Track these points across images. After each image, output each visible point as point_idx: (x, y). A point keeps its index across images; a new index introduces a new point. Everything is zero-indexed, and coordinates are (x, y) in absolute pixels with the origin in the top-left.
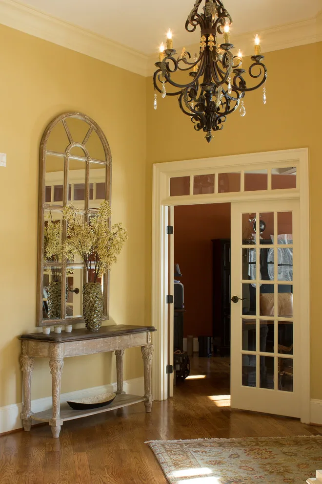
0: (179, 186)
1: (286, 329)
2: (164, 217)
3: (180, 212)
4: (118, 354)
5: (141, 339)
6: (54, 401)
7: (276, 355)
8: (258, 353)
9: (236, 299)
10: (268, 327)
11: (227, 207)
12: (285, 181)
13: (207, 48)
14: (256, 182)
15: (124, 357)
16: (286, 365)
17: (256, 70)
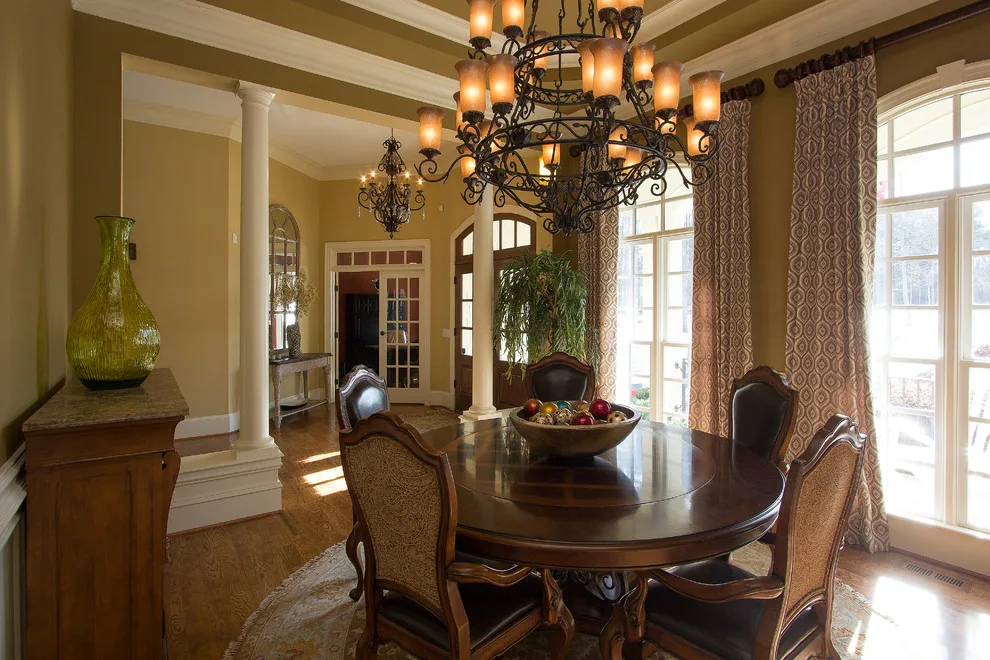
0: (343, 259)
1: (415, 352)
2: (332, 281)
3: (343, 277)
4: (305, 373)
5: (321, 362)
6: (276, 404)
7: (408, 366)
8: (397, 366)
9: (383, 333)
10: (403, 351)
11: (376, 274)
12: (416, 257)
13: (392, 183)
14: (397, 258)
15: (308, 375)
16: (415, 372)
17: (419, 198)
